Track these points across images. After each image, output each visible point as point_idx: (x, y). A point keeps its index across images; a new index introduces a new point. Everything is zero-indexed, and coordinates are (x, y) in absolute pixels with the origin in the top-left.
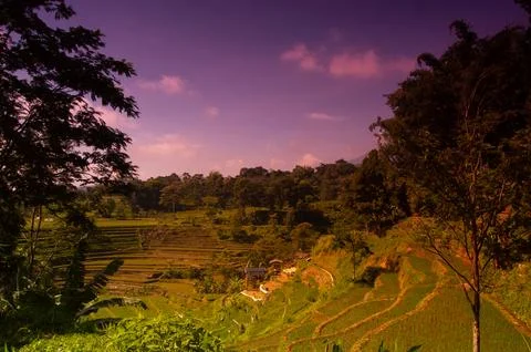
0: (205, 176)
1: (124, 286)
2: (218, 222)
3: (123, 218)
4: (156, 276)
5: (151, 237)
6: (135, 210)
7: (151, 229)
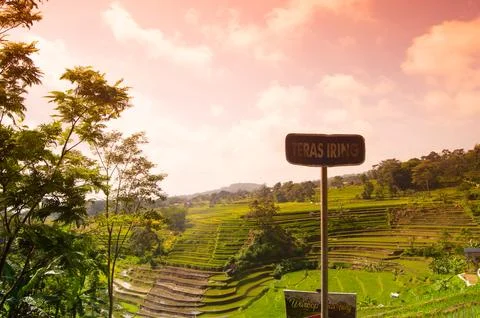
0: (466, 151)
1: (367, 262)
2: (472, 197)
3: (381, 199)
4: (397, 253)
5: (400, 215)
6: (393, 191)
7: (402, 207)
